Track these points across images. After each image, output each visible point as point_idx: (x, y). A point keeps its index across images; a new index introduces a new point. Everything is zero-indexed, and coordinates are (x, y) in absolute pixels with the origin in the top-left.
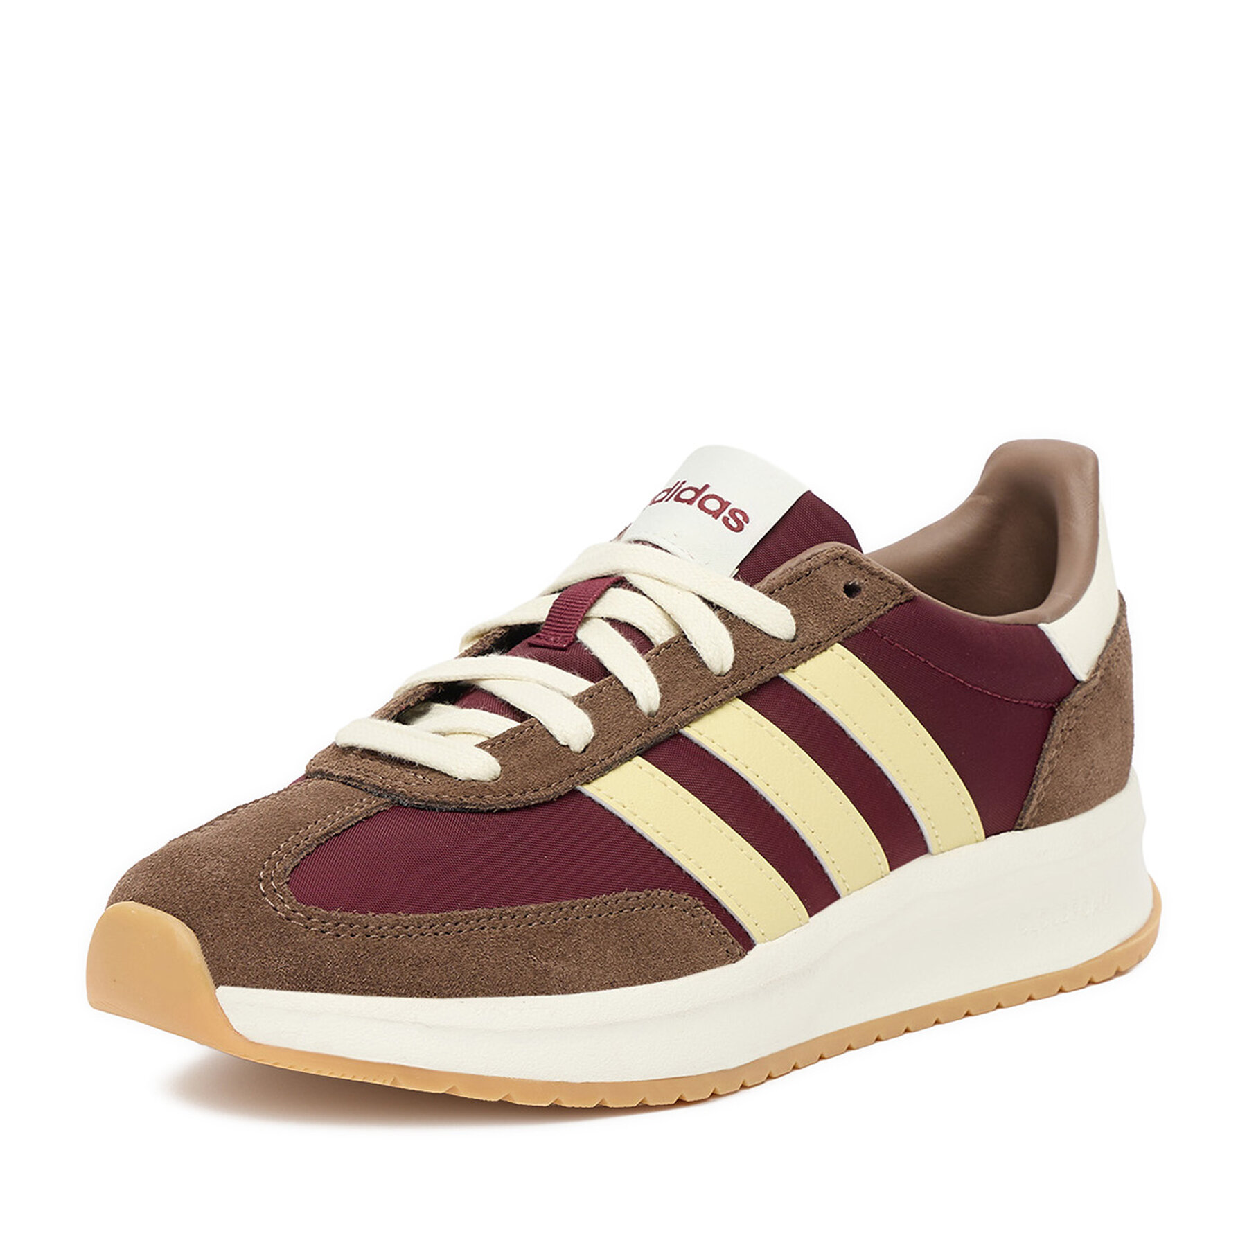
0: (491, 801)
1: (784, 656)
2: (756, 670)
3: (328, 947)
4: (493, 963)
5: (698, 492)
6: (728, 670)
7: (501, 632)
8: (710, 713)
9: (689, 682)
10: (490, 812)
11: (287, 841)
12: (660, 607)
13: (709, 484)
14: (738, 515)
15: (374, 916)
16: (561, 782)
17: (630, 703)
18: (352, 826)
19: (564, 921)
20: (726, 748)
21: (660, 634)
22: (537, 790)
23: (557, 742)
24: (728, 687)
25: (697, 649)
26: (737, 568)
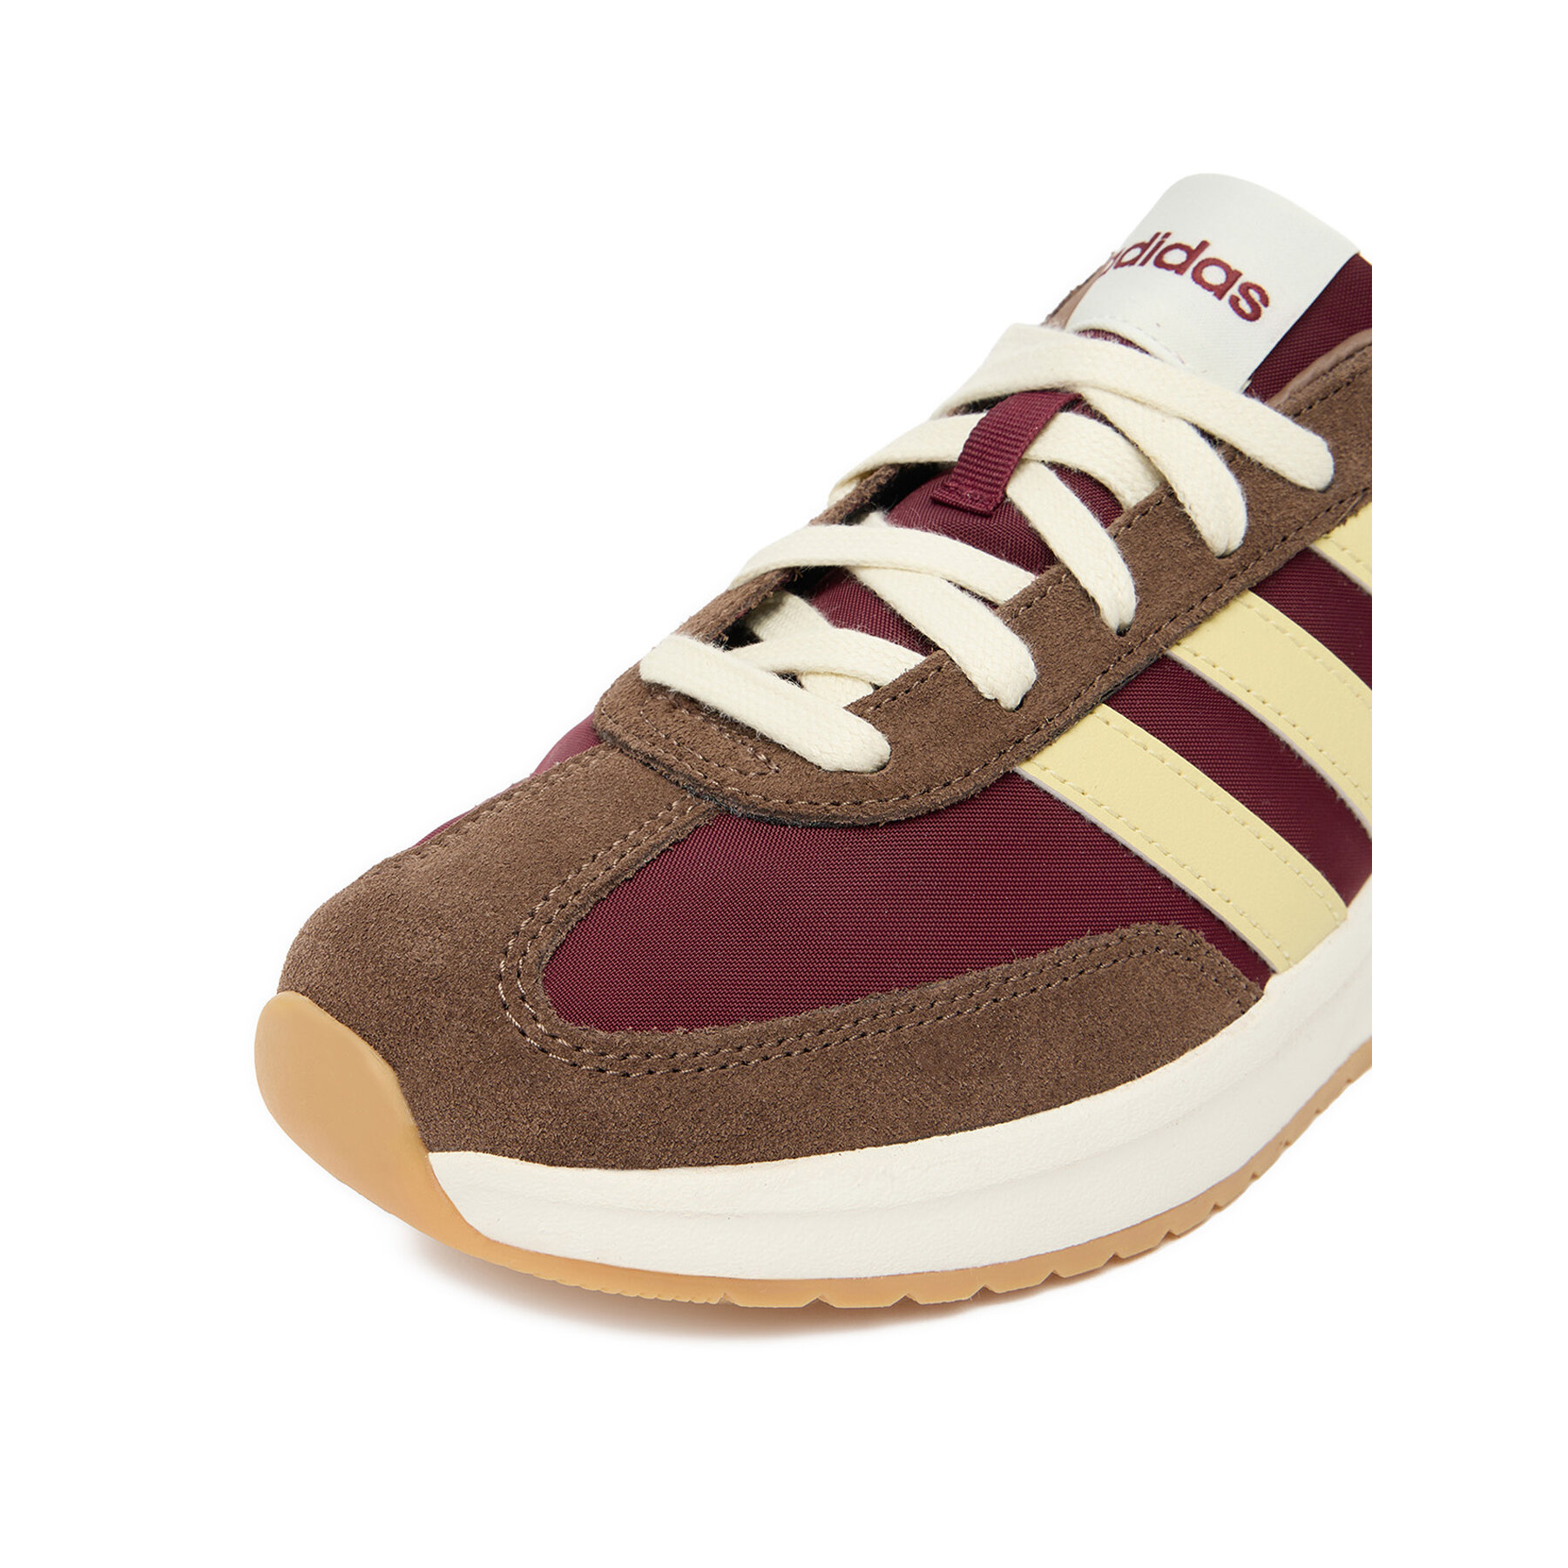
0: (875, 811)
1: (1316, 518)
2: (1276, 544)
3: (611, 1099)
4: (880, 1095)
5: (1191, 254)
6: (1236, 547)
7: (887, 473)
8: (1209, 620)
9: (1179, 571)
10: (874, 826)
11: (546, 899)
12: (1133, 444)
13: (1209, 241)
14: (1252, 293)
15: (686, 1033)
16: (986, 765)
17: (1091, 615)
18: (653, 860)
19: (994, 1006)
20: (1234, 675)
21: (1132, 489)
22: (949, 784)
23: (978, 694)
24: (1235, 576)
25: (1193, 517)
26: (1249, 379)
